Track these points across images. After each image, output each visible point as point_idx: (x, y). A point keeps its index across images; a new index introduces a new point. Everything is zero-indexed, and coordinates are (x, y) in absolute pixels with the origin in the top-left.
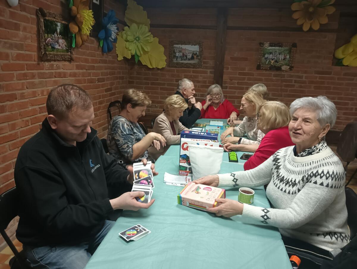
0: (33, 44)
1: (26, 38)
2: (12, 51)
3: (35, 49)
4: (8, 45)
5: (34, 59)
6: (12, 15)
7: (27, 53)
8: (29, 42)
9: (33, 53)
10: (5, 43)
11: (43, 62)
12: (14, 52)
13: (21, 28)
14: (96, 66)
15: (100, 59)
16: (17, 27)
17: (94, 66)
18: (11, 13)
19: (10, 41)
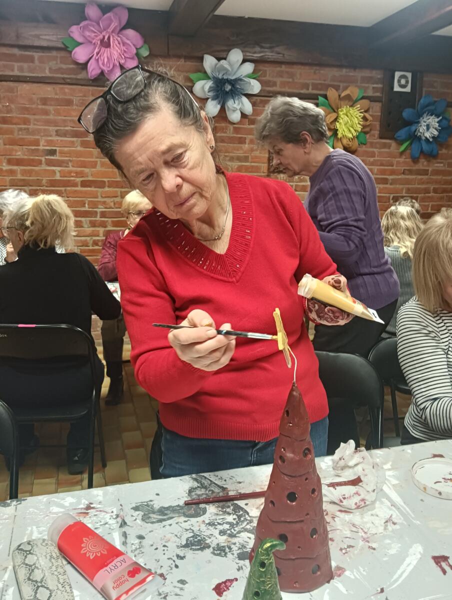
0: (262, 155)
1: (252, 150)
2: (233, 163)
3: (266, 160)
4: (228, 158)
5: (262, 170)
6: (237, 130)
7: (253, 164)
8: (257, 153)
9: (263, 165)
10: (226, 156)
11: (276, 174)
12: (236, 164)
13: (247, 141)
14: (392, 179)
15: (404, 169)
16: (242, 141)
17: (387, 179)
18: (235, 129)
19: (231, 154)
